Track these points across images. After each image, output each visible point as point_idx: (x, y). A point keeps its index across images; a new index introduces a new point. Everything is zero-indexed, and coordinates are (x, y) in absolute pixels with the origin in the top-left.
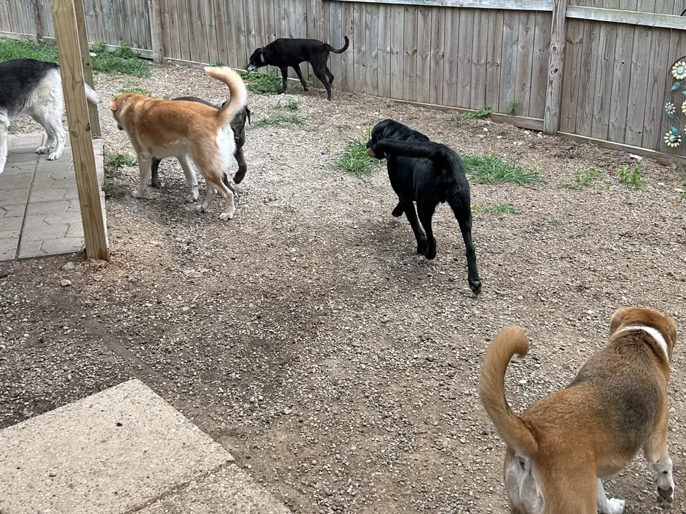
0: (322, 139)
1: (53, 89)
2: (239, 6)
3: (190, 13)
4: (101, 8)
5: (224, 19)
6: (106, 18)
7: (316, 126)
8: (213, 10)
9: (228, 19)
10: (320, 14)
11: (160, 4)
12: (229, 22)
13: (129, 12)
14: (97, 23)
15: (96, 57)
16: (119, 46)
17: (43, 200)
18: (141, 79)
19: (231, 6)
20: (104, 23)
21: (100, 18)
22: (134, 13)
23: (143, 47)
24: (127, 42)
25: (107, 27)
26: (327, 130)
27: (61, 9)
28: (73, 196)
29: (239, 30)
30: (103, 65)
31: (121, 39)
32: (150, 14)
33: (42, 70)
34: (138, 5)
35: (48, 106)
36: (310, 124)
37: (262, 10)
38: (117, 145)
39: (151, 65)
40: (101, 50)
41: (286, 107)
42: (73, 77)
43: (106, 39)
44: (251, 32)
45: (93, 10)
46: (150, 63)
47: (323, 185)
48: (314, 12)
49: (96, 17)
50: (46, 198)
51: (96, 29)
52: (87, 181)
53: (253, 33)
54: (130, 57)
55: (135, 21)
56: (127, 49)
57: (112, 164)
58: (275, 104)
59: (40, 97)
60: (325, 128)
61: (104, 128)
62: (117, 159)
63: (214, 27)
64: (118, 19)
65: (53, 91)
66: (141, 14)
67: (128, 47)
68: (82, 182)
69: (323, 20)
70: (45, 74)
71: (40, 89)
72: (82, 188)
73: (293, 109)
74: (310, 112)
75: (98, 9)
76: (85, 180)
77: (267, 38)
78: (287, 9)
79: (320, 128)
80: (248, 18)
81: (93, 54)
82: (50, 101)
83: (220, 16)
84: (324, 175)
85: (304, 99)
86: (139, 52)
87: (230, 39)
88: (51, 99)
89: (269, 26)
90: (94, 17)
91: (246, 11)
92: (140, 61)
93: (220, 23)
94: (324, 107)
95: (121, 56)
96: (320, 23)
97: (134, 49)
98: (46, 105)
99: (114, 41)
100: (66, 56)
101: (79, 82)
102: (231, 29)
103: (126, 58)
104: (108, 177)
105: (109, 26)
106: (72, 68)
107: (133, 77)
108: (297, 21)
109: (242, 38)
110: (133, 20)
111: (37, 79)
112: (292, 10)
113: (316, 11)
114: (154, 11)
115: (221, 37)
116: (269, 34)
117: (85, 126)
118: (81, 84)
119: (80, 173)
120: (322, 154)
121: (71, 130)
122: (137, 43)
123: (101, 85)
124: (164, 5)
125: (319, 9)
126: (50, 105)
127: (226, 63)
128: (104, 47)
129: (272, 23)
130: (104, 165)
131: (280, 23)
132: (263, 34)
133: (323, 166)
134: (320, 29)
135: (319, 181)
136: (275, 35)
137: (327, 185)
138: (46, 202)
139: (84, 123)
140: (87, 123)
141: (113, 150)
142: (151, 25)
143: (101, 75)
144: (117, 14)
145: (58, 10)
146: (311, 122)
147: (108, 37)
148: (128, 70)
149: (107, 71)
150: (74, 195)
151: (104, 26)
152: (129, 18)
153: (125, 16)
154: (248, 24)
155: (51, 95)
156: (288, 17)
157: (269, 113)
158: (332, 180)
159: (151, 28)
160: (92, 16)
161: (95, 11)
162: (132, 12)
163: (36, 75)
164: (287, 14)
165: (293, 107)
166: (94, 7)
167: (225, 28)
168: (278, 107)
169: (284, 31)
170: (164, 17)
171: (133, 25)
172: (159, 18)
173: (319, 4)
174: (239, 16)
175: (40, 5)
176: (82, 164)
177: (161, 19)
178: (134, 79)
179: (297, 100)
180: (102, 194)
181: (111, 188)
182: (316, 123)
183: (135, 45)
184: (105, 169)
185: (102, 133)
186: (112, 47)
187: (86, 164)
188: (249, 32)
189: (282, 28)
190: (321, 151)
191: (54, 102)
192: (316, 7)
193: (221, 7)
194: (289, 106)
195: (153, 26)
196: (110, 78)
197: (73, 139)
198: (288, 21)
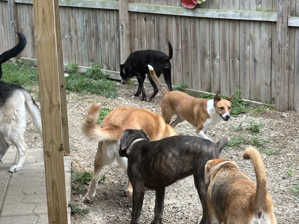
0: (283, 163)
1: (17, 108)
2: (205, 32)
3: (159, 38)
4: (76, 32)
5: (190, 44)
6: (80, 41)
7: (277, 149)
8: (180, 35)
9: (194, 44)
10: (285, 40)
11: (130, 29)
12: (195, 47)
13: (101, 37)
14: (71, 46)
15: (69, 78)
16: (90, 67)
17: (14, 214)
18: (109, 99)
19: (198, 31)
20: (77, 46)
21: (74, 41)
22: (106, 37)
23: (112, 68)
24: (98, 64)
25: (80, 50)
26: (289, 154)
27: (44, 39)
28: (41, 211)
29: (204, 54)
30: (75, 86)
31: (92, 61)
32: (121, 38)
33: (9, 90)
34: (110, 29)
35: (11, 124)
36: (272, 147)
37: (227, 35)
38: (84, 163)
39: (118, 86)
40: (74, 71)
41: (247, 129)
42: (51, 101)
43: (79, 61)
44: (216, 56)
45: (68, 34)
46: (118, 84)
47: (283, 210)
48: (279, 38)
49: (71, 41)
50: (16, 212)
51: (70, 51)
52: (57, 198)
53: (218, 57)
54: (100, 78)
55: (106, 44)
56: (98, 70)
57: (79, 180)
58: (236, 126)
59: (5, 116)
60: (287, 152)
61: (72, 146)
62: (83, 177)
63: (180, 51)
64: (90, 42)
65: (17, 110)
66: (112, 37)
67: (98, 68)
68: (51, 199)
69: (288, 45)
70: (12, 94)
71: (6, 108)
72: (52, 204)
73: (254, 132)
74: (272, 135)
75: (73, 33)
76: (54, 198)
77: (231, 62)
78: (252, 35)
79: (281, 152)
80: (213, 43)
81: (66, 75)
82: (14, 120)
83: (186, 41)
84: (285, 200)
85: (266, 121)
86: (109, 74)
87: (195, 62)
88: (14, 117)
89: (234, 50)
90: (69, 41)
91: (212, 36)
92: (109, 82)
93: (187, 48)
94: (286, 131)
95: (91, 77)
96: (285, 49)
97: (104, 71)
98: (10, 123)
99: (86, 63)
100: (45, 81)
101: (56, 106)
102: (196, 52)
103: (96, 79)
104: (74, 194)
105: (82, 49)
106: (51, 93)
107: (101, 97)
108: (262, 46)
109: (207, 62)
110: (104, 43)
111: (4, 99)
112: (257, 35)
113: (282, 37)
114: (124, 36)
115: (187, 61)
116: (234, 58)
117: (59, 146)
118: (57, 107)
119: (51, 191)
120: (284, 178)
121: (46, 149)
122: (107, 65)
123: (72, 104)
124: (135, 31)
125: (285, 35)
126: (13, 123)
127: (190, 86)
128: (76, 68)
129: (237, 48)
130: (72, 182)
131: (245, 48)
132: (227, 58)
133: (284, 191)
134: (284, 54)
135: (280, 206)
136: (239, 59)
137: (287, 211)
138: (17, 216)
139: (57, 144)
140: (60, 144)
141: (80, 167)
142: (121, 48)
143: (72, 94)
144: (90, 38)
145: (41, 39)
146: (272, 145)
147: (80, 58)
148: (97, 91)
149: (78, 91)
150: (44, 209)
151: (78, 49)
152: (101, 42)
153: (98, 40)
154: (213, 48)
155: (15, 113)
156: (253, 43)
157: (230, 135)
158: (293, 205)
159: (121, 51)
160: (67, 39)
161: (70, 34)
162: (104, 35)
163: (3, 95)
164: (252, 40)
165: (255, 130)
166: (70, 31)
167: (191, 51)
168: (240, 130)
169: (248, 56)
170: (134, 41)
171: (104, 48)
172: (129, 42)
173: (285, 30)
174: (205, 41)
175: (21, 28)
176: (53, 182)
177: (131, 43)
178: (103, 99)
179: (258, 123)
180: (69, 210)
181: (77, 205)
182: (277, 147)
183: (105, 67)
184: (72, 186)
185: (71, 150)
186: (84, 68)
187: (57, 181)
188: (214, 56)
189: (247, 52)
190: (282, 175)
191: (17, 120)
192: (282, 33)
193: (188, 31)
194: (251, 129)
195: (123, 49)
196: (80, 98)
197: (46, 158)
198: (254, 47)
